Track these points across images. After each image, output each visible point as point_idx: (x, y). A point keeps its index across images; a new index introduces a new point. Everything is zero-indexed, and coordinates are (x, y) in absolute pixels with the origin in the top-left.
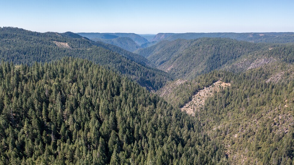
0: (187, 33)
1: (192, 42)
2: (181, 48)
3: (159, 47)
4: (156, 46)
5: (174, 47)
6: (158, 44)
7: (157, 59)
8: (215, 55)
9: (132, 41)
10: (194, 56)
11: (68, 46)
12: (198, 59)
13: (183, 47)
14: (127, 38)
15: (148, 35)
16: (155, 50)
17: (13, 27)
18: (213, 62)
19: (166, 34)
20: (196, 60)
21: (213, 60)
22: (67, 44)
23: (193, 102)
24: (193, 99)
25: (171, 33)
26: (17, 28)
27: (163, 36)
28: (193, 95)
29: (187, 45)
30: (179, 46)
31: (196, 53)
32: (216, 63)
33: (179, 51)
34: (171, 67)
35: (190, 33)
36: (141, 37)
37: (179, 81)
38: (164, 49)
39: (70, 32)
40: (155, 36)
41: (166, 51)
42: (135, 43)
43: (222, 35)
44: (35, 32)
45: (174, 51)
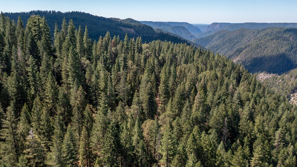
0: (247, 23)
1: (259, 32)
2: (245, 38)
3: (217, 37)
4: (214, 36)
5: (237, 37)
6: (216, 34)
7: (217, 50)
8: (293, 47)
9: (187, 30)
10: (266, 47)
11: (134, 32)
12: (271, 51)
13: (247, 37)
14: (181, 26)
15: (200, 24)
16: (212, 40)
17: (80, 12)
18: (291, 55)
19: (221, 24)
20: (268, 52)
21: (290, 53)
22: (133, 29)
23: (293, 102)
24: (293, 98)
25: (227, 23)
26: (84, 13)
27: (218, 26)
28: (292, 93)
29: (253, 35)
30: (243, 36)
31: (268, 44)
32: (295, 56)
33: (242, 41)
34: (238, 58)
35: (249, 23)
36: (193, 26)
37: (263, 75)
38: (224, 39)
39: (130, 19)
40: (209, 26)
41: (227, 41)
42: (189, 33)
43: (289, 26)
44: (102, 17)
45: (236, 41)
